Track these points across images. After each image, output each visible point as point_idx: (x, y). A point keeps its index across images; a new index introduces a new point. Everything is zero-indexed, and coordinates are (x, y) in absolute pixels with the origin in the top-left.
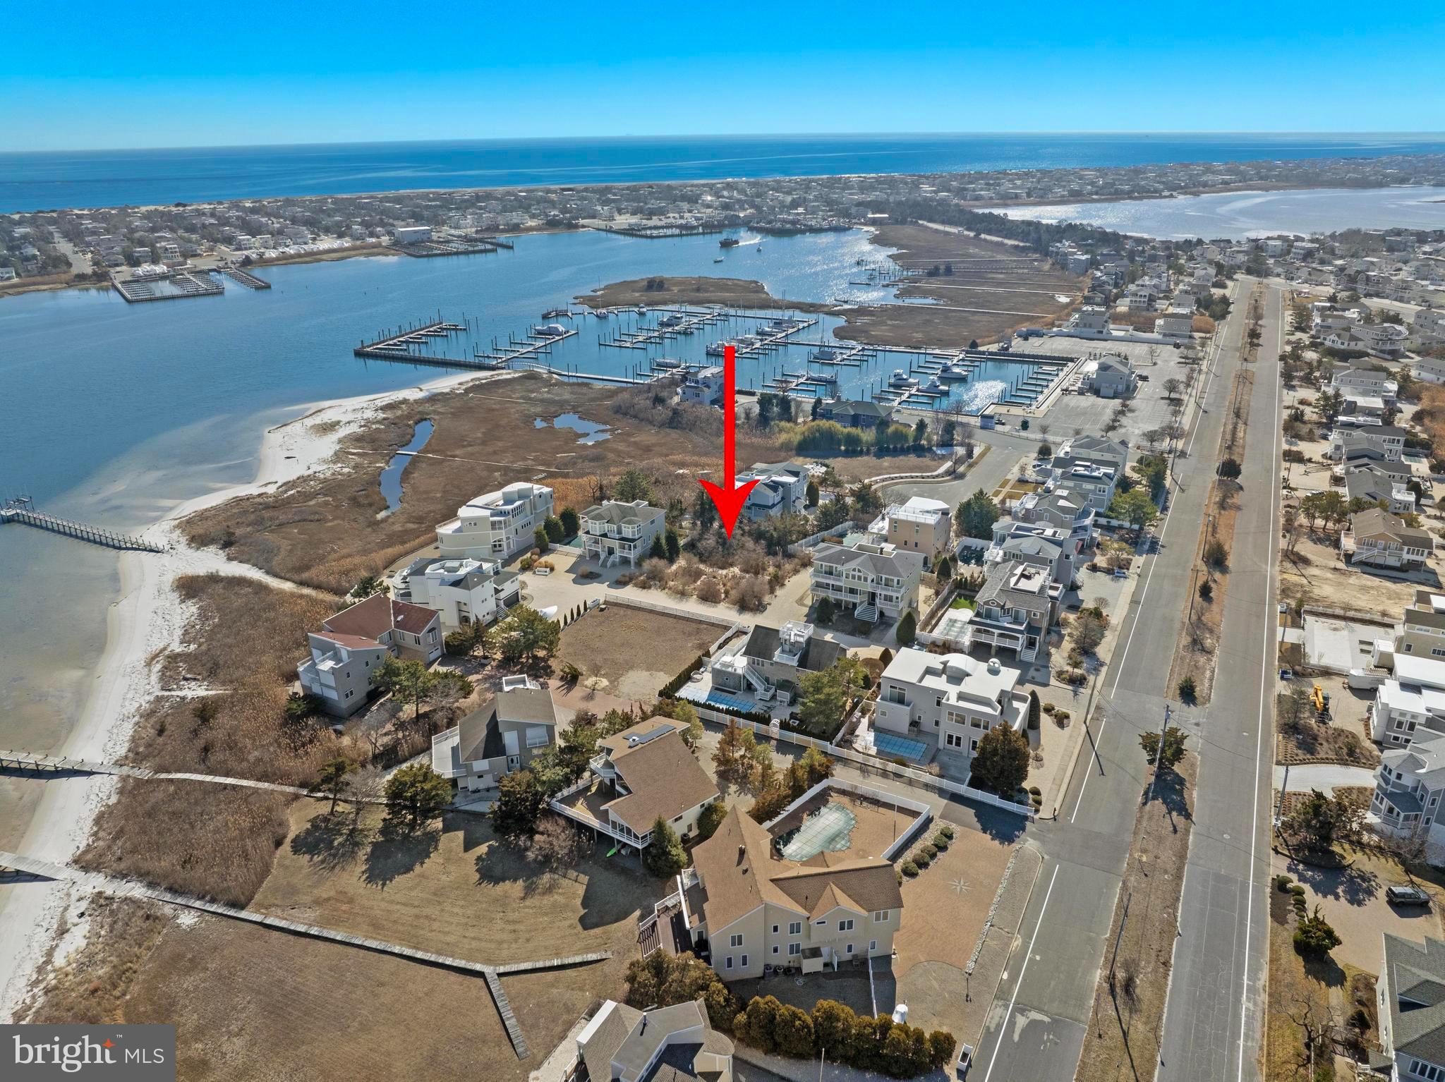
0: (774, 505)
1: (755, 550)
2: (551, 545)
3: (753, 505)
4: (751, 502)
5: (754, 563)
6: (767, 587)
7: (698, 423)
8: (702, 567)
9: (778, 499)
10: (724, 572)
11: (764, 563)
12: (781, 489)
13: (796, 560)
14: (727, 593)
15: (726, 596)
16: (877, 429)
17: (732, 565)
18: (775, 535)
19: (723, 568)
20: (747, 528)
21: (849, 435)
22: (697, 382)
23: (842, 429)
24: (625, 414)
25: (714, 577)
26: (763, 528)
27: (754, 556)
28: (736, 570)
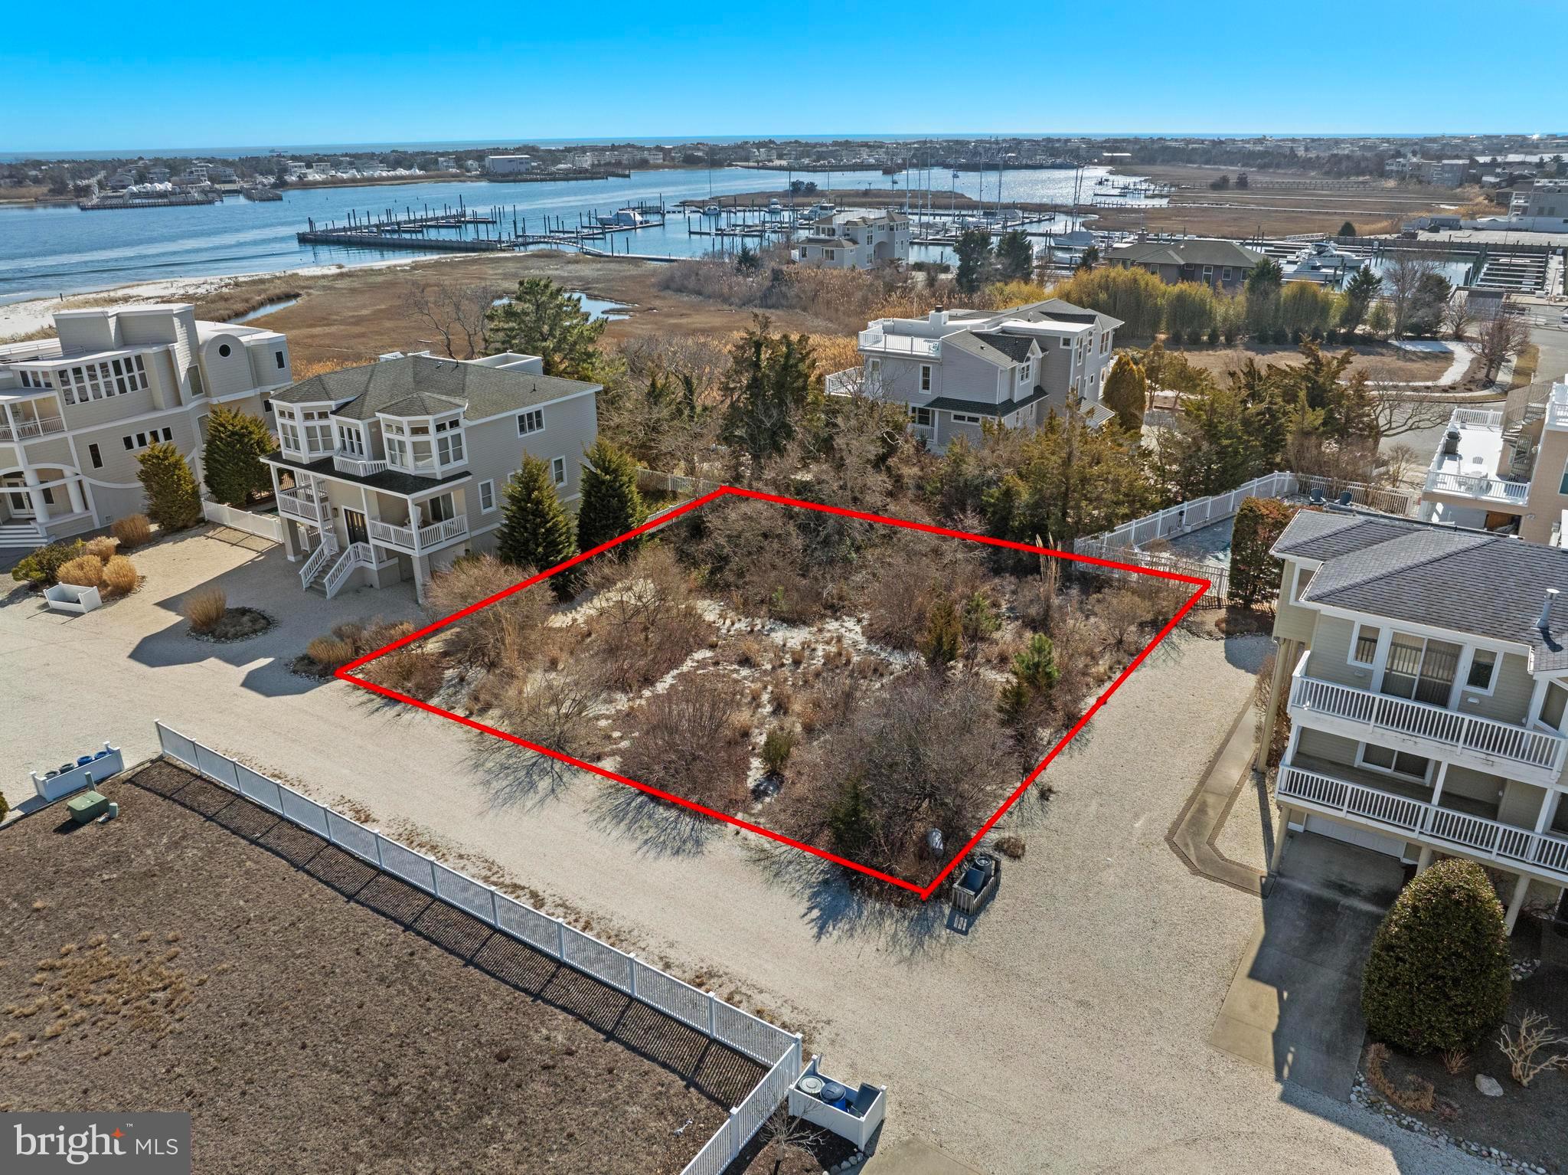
0: (1009, 406)
1: (937, 552)
2: (210, 508)
3: (940, 402)
4: (930, 395)
5: (931, 608)
6: (996, 734)
7: (822, 294)
8: (709, 610)
9: (1023, 388)
10: (795, 637)
11: (973, 609)
12: (1036, 353)
13: (1124, 601)
14: (776, 756)
15: (774, 775)
16: (1252, 289)
17: (834, 610)
18: (1025, 495)
19: (793, 620)
20: (910, 472)
21: (1181, 298)
22: (832, 232)
23: (1163, 286)
24: (680, 290)
25: (745, 661)
26: (970, 469)
27: (935, 574)
28: (851, 631)
